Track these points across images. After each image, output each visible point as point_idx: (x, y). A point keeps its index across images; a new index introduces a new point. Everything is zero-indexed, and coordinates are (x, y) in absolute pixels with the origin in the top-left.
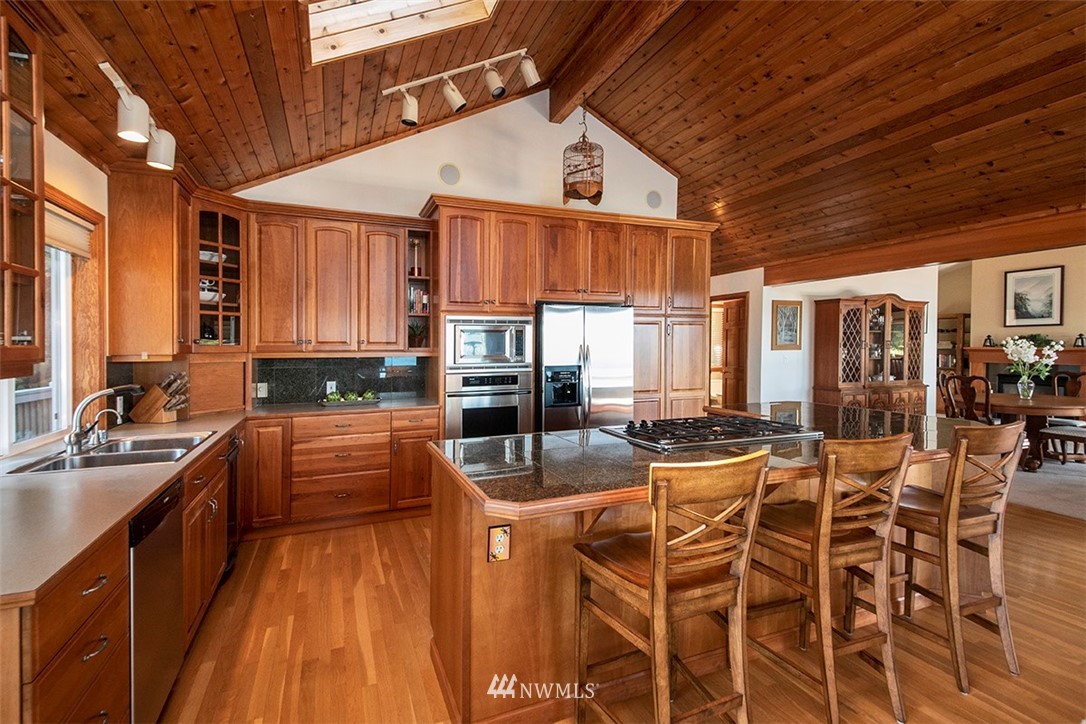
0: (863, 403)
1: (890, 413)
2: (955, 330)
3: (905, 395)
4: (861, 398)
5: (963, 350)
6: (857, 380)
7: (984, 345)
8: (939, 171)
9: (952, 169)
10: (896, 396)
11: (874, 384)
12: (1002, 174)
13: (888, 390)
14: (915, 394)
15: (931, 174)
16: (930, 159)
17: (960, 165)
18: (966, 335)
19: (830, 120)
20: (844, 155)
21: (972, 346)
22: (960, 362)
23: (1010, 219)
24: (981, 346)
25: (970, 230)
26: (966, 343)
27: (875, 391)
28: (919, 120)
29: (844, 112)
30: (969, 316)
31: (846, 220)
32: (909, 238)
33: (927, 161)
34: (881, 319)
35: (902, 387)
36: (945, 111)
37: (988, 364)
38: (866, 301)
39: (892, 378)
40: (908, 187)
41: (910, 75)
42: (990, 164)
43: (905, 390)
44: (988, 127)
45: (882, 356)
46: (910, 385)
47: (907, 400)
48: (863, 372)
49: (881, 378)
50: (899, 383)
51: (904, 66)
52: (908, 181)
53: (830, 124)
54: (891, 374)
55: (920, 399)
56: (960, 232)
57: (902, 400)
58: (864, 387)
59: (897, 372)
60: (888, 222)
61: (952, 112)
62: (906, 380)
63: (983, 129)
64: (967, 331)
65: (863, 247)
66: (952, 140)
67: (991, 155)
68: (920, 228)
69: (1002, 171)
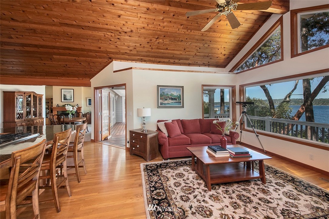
0: (25, 125)
1: (33, 126)
2: (49, 103)
3: (38, 121)
4: (24, 124)
5: (51, 108)
6: (22, 118)
7: (57, 106)
8: (54, 63)
9: (57, 63)
10: (35, 122)
11: (28, 119)
12: (69, 68)
13: (33, 120)
14: (41, 121)
15: (51, 63)
16: (52, 59)
17: (59, 63)
18: (52, 104)
19: (20, 35)
20: (24, 48)
21: (53, 107)
22: (50, 111)
23: (70, 78)
24: (56, 107)
25: (60, 79)
26: (52, 106)
27: (28, 121)
28: (50, 48)
29: (26, 36)
30: (52, 99)
31: (22, 67)
32: (43, 77)
33: (51, 59)
34: (29, 99)
35: (37, 119)
36: (58, 49)
37: (58, 111)
38: (25, 93)
39: (34, 117)
40: (45, 64)
41: (49, 36)
42: (67, 65)
43: (38, 120)
44: (67, 57)
45: (30, 110)
46: (39, 118)
47: (38, 123)
48: (24, 115)
49: (30, 117)
50: (36, 118)
51: (48, 33)
52: (44, 62)
53: (20, 37)
54: (33, 116)
55: (42, 122)
56: (58, 79)
57: (37, 123)
58: (25, 120)
59: (35, 115)
60: (37, 72)
61: (59, 50)
62: (38, 117)
63: (66, 57)
64: (52, 103)
65: (27, 77)
66: (58, 56)
67: (67, 63)
68: (47, 75)
69: (69, 67)
